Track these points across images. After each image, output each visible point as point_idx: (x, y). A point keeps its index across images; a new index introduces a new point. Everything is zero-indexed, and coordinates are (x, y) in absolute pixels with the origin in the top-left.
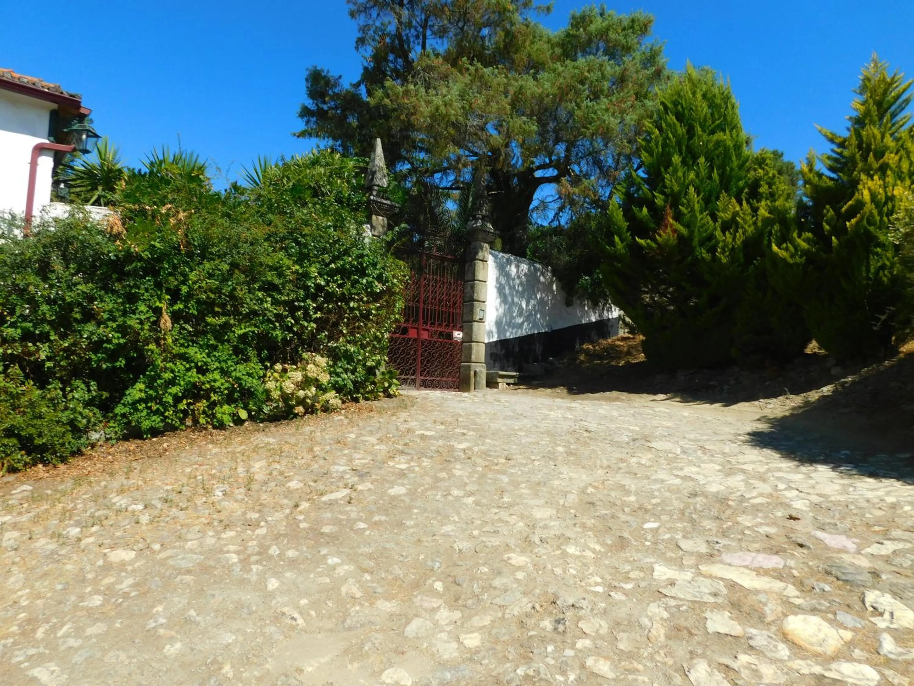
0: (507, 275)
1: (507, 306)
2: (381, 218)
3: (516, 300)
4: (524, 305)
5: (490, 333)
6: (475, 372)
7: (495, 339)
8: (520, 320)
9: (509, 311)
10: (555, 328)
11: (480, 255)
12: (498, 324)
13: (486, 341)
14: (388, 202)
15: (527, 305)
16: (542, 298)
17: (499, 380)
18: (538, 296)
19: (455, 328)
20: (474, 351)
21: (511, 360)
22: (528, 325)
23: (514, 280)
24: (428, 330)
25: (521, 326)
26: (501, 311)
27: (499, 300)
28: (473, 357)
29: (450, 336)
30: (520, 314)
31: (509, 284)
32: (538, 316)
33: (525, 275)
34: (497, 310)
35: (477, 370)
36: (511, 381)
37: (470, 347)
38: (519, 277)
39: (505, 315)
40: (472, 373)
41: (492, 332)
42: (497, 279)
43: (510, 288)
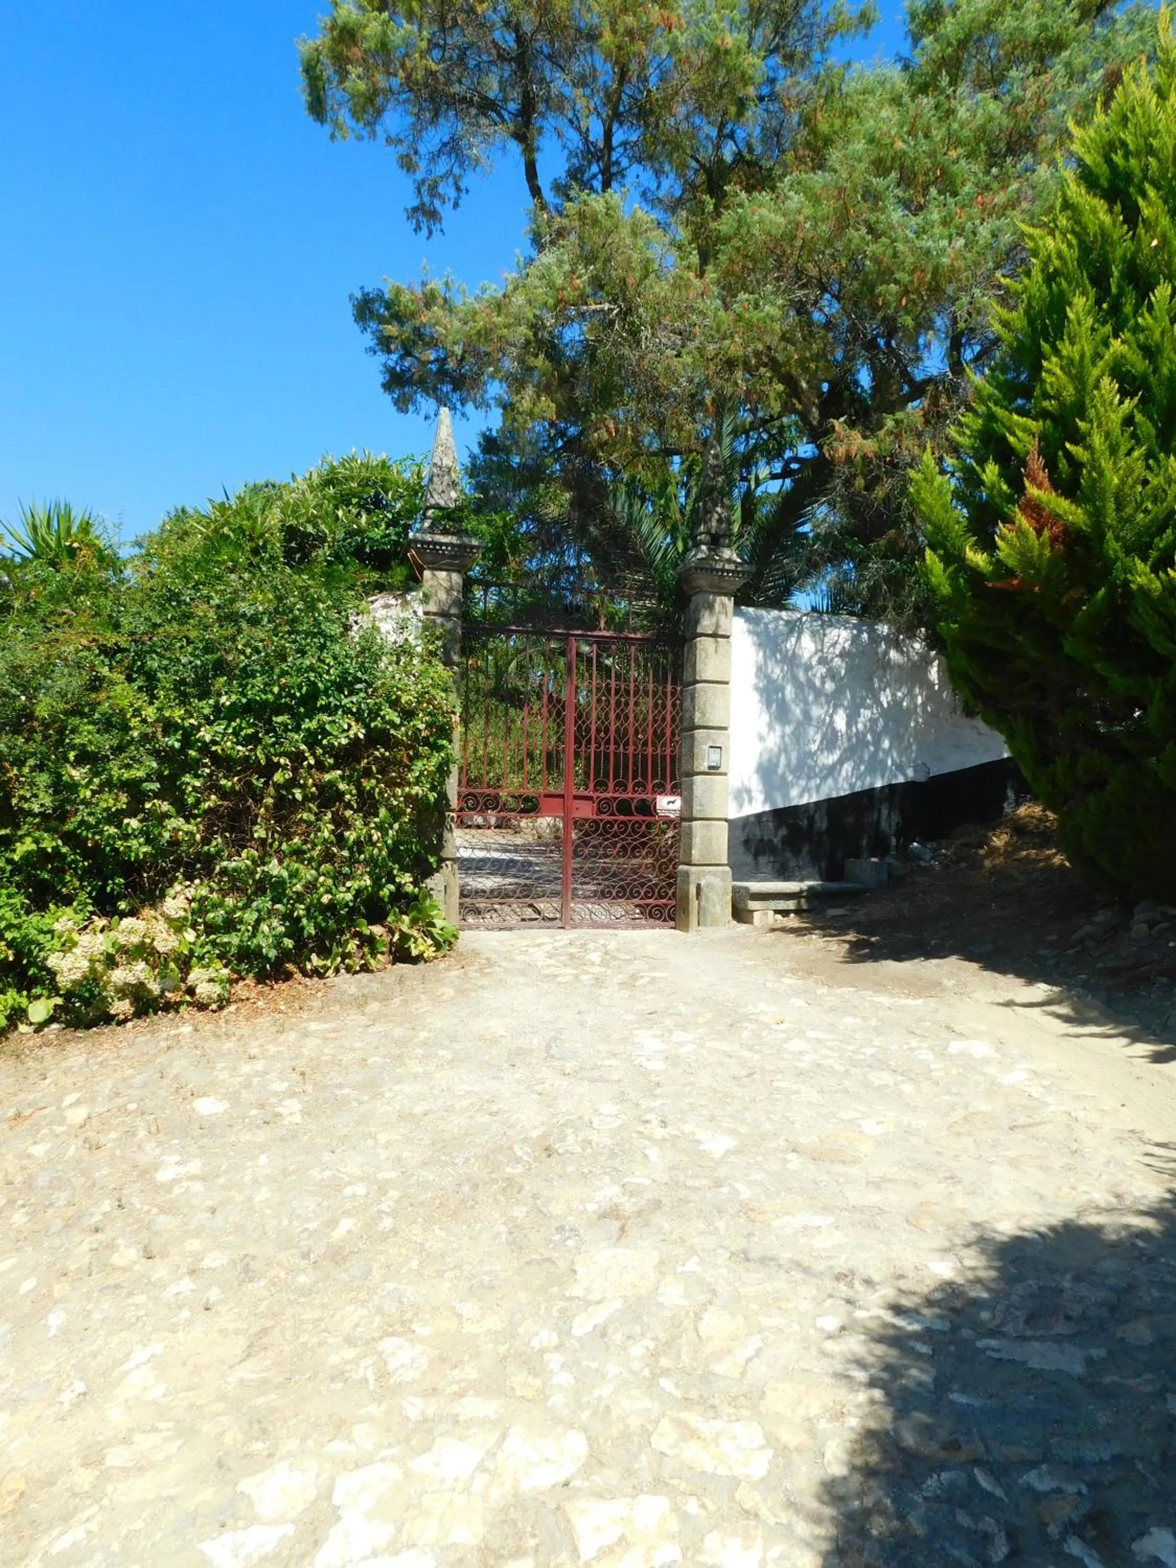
0: (791, 661)
1: (788, 730)
2: (443, 574)
3: (817, 712)
4: (840, 721)
5: (742, 794)
6: (699, 887)
7: (758, 806)
8: (830, 759)
9: (798, 736)
10: (938, 769)
11: (707, 623)
12: (767, 771)
13: (734, 813)
14: (453, 540)
15: (851, 720)
16: (896, 704)
17: (753, 905)
18: (885, 698)
19: (661, 789)
20: (697, 840)
21: (805, 849)
22: (856, 767)
23: (808, 668)
24: (589, 798)
25: (832, 770)
26: (773, 741)
27: (766, 718)
28: (696, 854)
29: (647, 808)
30: (830, 740)
31: (795, 679)
32: (886, 744)
33: (843, 655)
34: (761, 738)
35: (703, 883)
36: (791, 905)
37: (690, 828)
38: (823, 661)
39: (784, 749)
40: (693, 890)
41: (749, 792)
42: (761, 671)
43: (799, 686)
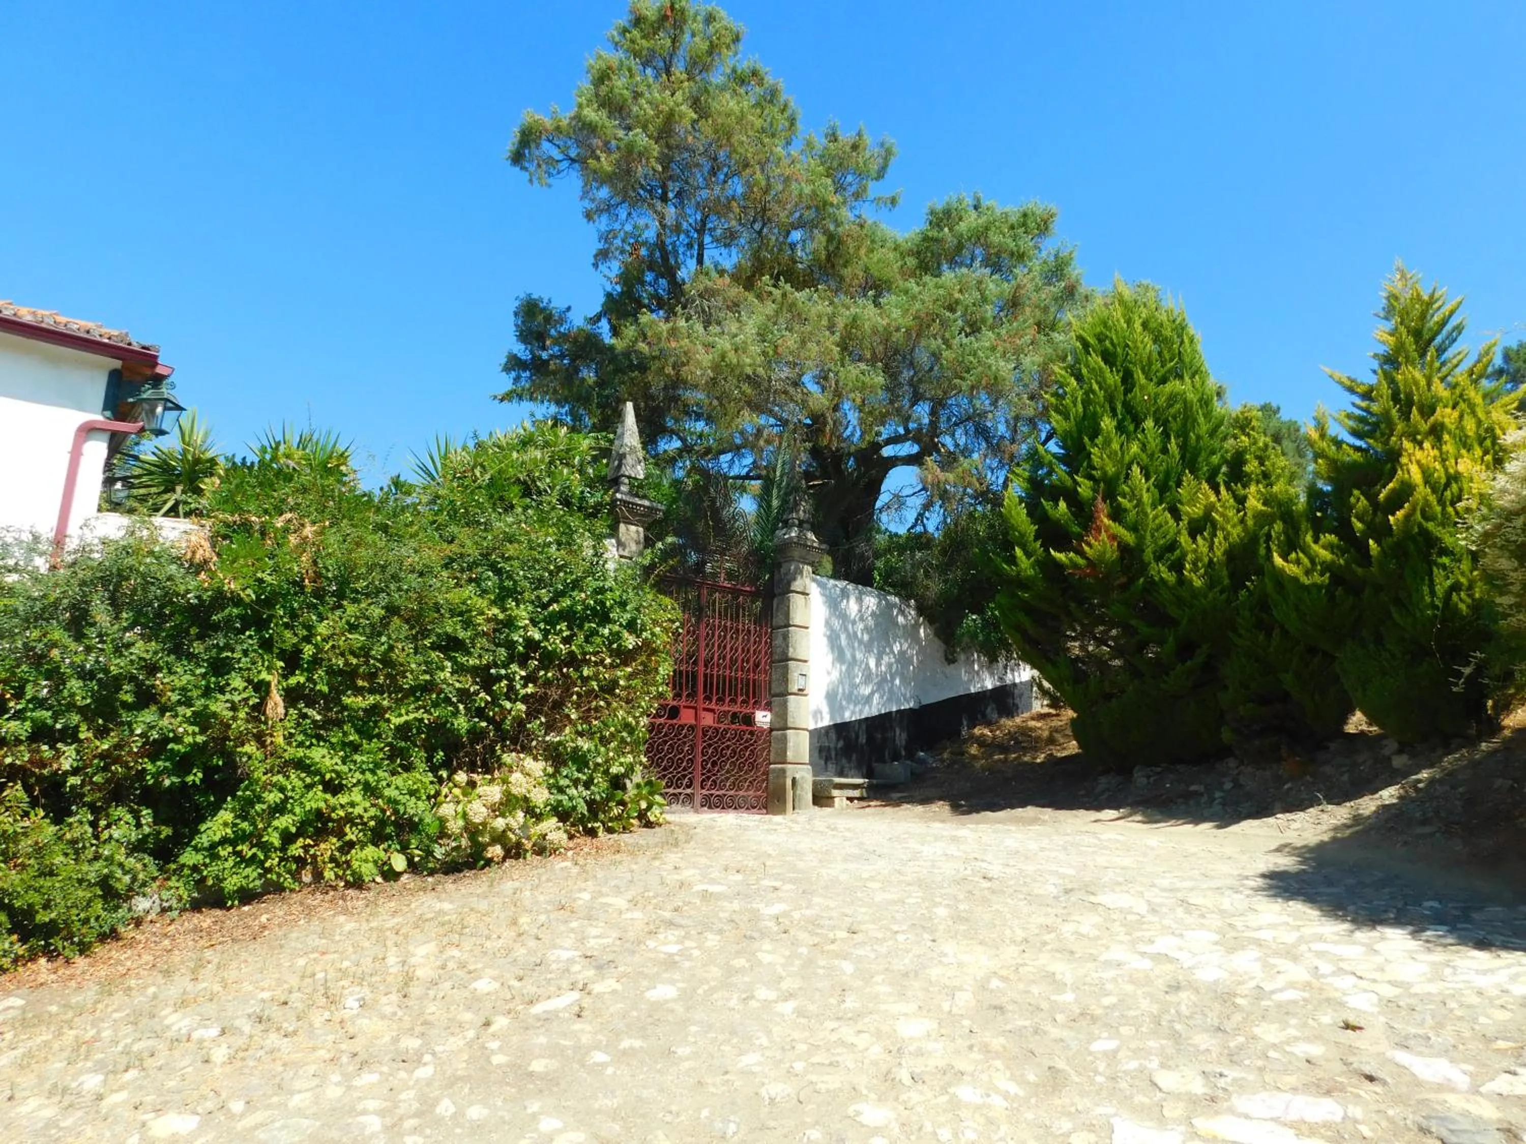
0: (844, 617)
1: (844, 668)
2: (633, 528)
3: (859, 656)
4: (872, 663)
5: (817, 713)
6: (794, 780)
7: (826, 722)
8: (866, 690)
9: (849, 674)
10: (925, 702)
11: (797, 585)
12: (831, 697)
13: (812, 726)
14: (646, 503)
15: (878, 664)
16: (902, 653)
17: (835, 793)
18: (896, 648)
19: (757, 705)
20: (791, 744)
21: (854, 757)
22: (881, 697)
23: (854, 623)
24: (712, 711)
25: (868, 699)
26: (835, 675)
27: (830, 657)
28: (790, 755)
29: (749, 720)
30: (868, 678)
31: (846, 630)
32: (897, 682)
33: (873, 614)
34: (829, 673)
35: (797, 776)
36: (856, 793)
37: (785, 736)
38: (862, 619)
39: (841, 682)
40: (789, 782)
41: (821, 713)
42: (827, 623)
43: (849, 636)
